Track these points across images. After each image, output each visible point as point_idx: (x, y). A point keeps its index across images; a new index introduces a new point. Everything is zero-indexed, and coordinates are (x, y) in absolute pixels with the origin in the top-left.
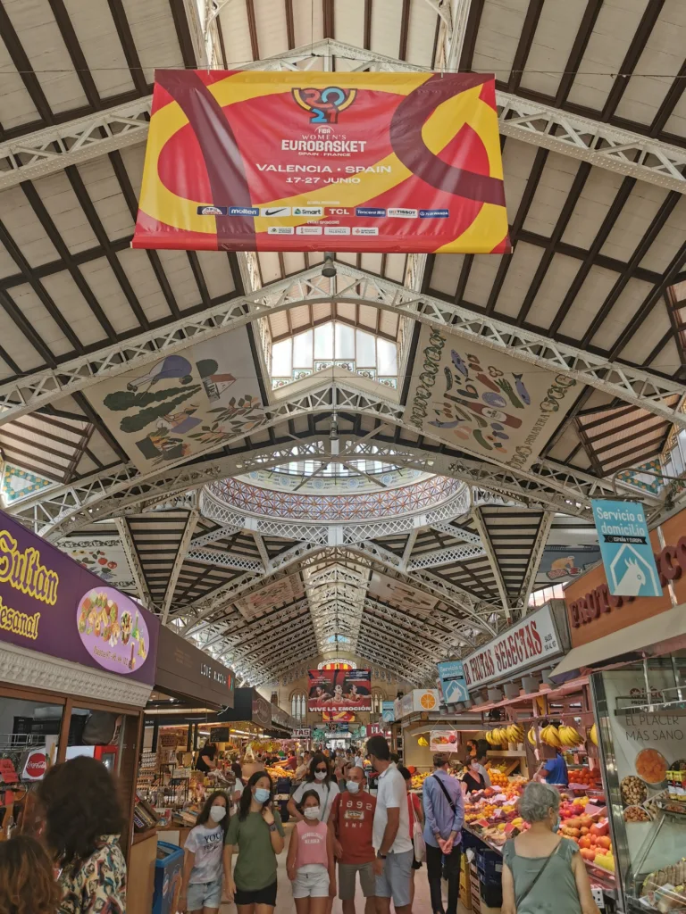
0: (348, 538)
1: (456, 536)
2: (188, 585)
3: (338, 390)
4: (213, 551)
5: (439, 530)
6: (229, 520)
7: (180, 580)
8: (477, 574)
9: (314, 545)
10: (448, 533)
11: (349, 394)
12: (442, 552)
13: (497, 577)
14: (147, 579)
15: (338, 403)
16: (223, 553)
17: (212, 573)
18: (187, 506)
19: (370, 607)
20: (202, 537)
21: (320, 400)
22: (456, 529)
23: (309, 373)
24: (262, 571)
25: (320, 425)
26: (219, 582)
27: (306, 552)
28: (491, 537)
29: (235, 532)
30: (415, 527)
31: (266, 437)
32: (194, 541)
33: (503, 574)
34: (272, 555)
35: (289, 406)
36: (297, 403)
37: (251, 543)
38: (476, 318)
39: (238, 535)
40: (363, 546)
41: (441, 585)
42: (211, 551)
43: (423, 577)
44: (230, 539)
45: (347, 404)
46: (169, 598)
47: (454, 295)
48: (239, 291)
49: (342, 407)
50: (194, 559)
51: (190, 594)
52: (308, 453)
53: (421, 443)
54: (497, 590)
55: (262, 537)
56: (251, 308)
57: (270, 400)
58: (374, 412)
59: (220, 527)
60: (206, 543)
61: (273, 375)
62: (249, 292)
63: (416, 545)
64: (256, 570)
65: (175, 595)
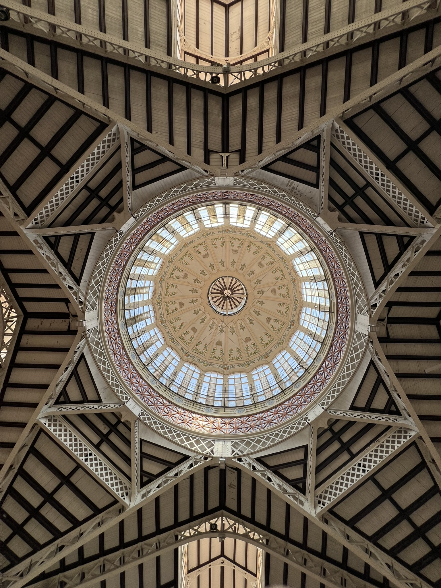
0: (236, 451)
22: (360, 413)
34: (146, 480)
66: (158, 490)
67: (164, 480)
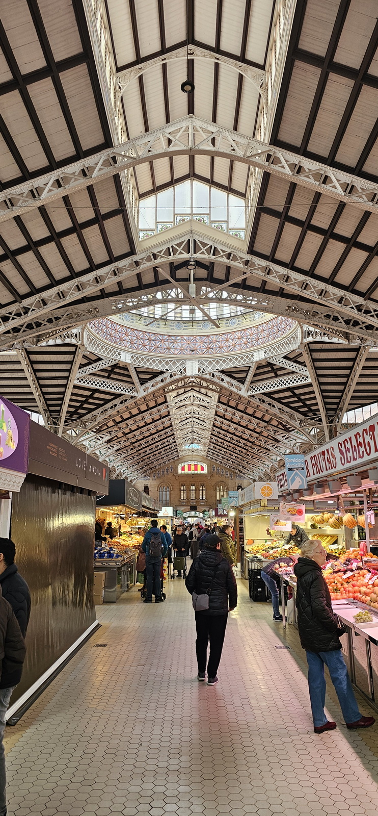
0: (202, 370)
1: (287, 367)
2: (78, 404)
3: (194, 240)
4: (96, 378)
5: (274, 362)
6: (108, 353)
7: (71, 400)
8: (302, 397)
9: (175, 375)
10: (281, 365)
11: (204, 245)
12: (275, 380)
13: (319, 400)
14: (46, 400)
15: (195, 253)
16: (104, 380)
17: (96, 395)
18: (74, 341)
19: (218, 423)
20: (88, 367)
21: (180, 250)
22: (288, 362)
23: (170, 226)
24: (136, 394)
25: (181, 273)
26: (101, 402)
27: (169, 380)
28: (316, 368)
29: (114, 363)
30: (255, 360)
31: (135, 283)
32: (81, 370)
33: (324, 397)
34: (143, 382)
35: (154, 255)
36: (160, 252)
37: (125, 372)
38: (318, 167)
39: (116, 366)
40: (213, 376)
41: (274, 406)
42: (95, 378)
43: (260, 400)
44: (110, 369)
45: (203, 253)
46: (64, 415)
47: (299, 146)
48: (108, 143)
49: (198, 255)
50: (81, 384)
51: (80, 411)
52: (170, 297)
53: (263, 289)
54: (318, 410)
55: (135, 368)
56: (119, 159)
57: (137, 250)
58: (225, 260)
59: (102, 359)
60: (91, 372)
61: (140, 227)
62: (117, 144)
63: (255, 375)
64: (131, 394)
65: (68, 412)
66: (152, 388)
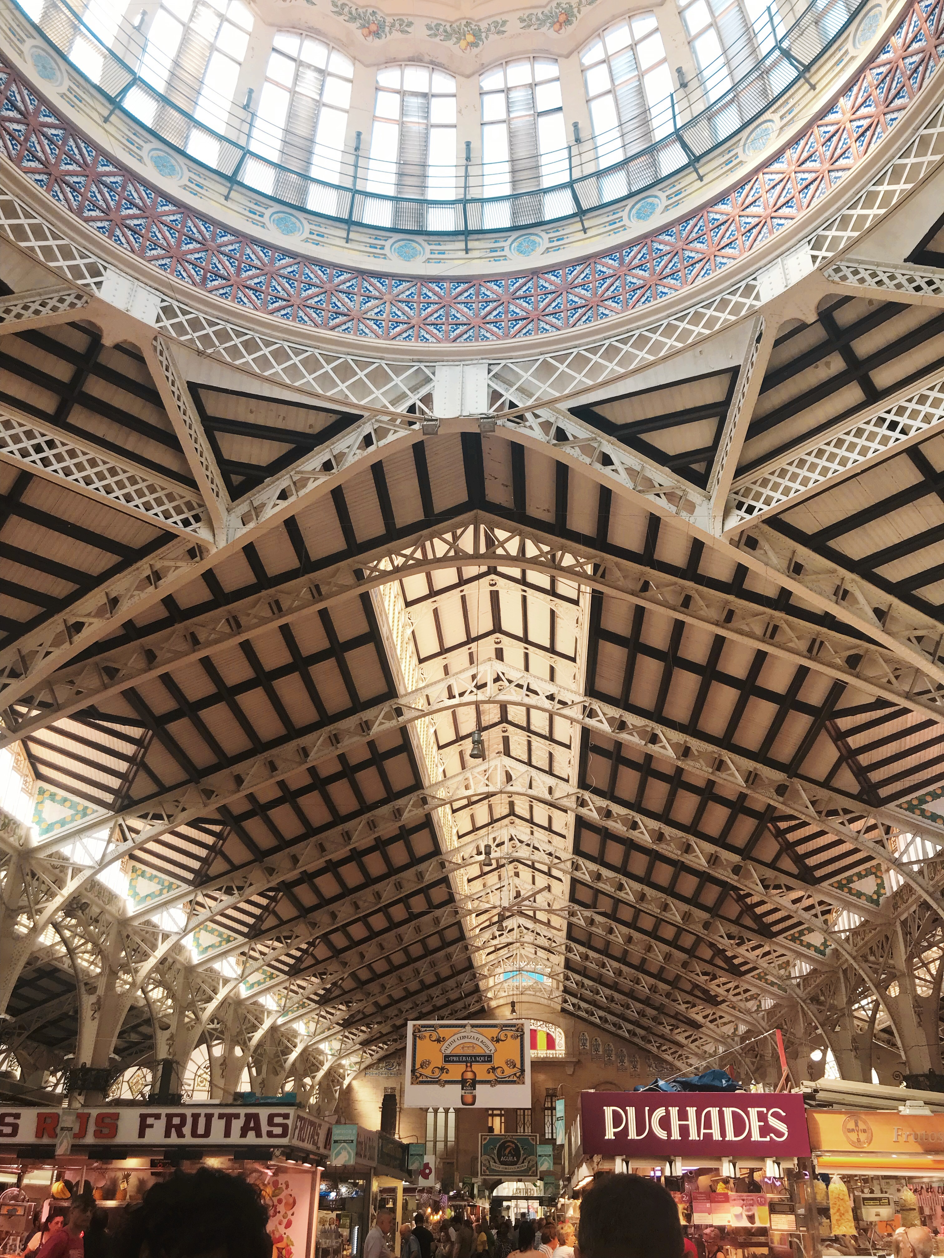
0: (508, 395)
30: (763, 301)
34: (238, 481)
39: (86, 346)
41: (851, 597)
55: (192, 389)
63: (761, 424)
66: (283, 504)
67: (295, 479)
